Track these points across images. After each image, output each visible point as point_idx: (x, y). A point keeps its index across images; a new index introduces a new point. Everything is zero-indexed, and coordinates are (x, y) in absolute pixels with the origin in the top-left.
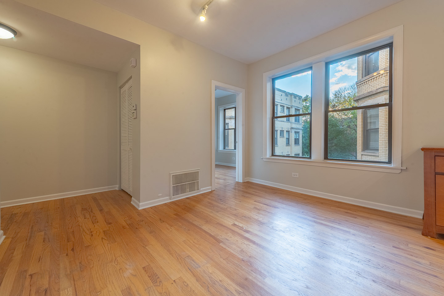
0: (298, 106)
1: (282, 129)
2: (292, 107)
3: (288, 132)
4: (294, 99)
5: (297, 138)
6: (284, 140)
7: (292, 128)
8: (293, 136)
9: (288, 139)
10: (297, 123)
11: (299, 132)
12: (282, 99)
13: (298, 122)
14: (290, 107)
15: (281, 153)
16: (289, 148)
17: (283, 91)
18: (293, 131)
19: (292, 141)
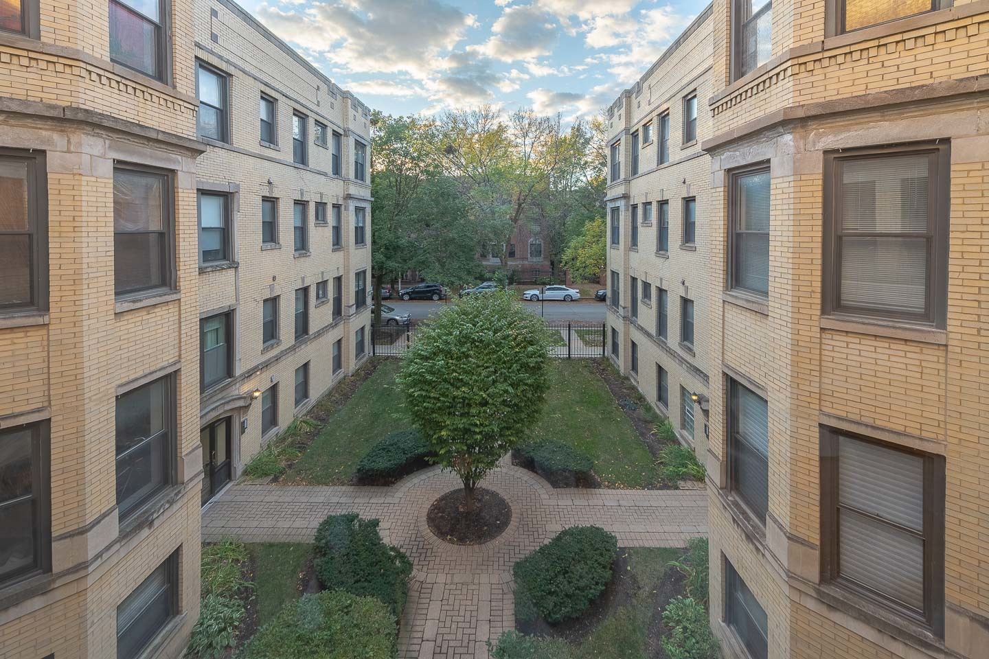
0: (362, 135)
1: (321, 197)
2: (347, 132)
3: (337, 207)
4: (351, 112)
5: (361, 225)
6: (328, 232)
7: (348, 197)
8: (350, 221)
9: (337, 230)
10: (359, 181)
11: (363, 209)
12: (318, 102)
13: (362, 180)
14: (341, 132)
15: (320, 276)
16: (340, 254)
17: (322, 75)
18: (352, 205)
19: (349, 234)
